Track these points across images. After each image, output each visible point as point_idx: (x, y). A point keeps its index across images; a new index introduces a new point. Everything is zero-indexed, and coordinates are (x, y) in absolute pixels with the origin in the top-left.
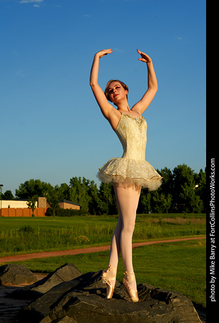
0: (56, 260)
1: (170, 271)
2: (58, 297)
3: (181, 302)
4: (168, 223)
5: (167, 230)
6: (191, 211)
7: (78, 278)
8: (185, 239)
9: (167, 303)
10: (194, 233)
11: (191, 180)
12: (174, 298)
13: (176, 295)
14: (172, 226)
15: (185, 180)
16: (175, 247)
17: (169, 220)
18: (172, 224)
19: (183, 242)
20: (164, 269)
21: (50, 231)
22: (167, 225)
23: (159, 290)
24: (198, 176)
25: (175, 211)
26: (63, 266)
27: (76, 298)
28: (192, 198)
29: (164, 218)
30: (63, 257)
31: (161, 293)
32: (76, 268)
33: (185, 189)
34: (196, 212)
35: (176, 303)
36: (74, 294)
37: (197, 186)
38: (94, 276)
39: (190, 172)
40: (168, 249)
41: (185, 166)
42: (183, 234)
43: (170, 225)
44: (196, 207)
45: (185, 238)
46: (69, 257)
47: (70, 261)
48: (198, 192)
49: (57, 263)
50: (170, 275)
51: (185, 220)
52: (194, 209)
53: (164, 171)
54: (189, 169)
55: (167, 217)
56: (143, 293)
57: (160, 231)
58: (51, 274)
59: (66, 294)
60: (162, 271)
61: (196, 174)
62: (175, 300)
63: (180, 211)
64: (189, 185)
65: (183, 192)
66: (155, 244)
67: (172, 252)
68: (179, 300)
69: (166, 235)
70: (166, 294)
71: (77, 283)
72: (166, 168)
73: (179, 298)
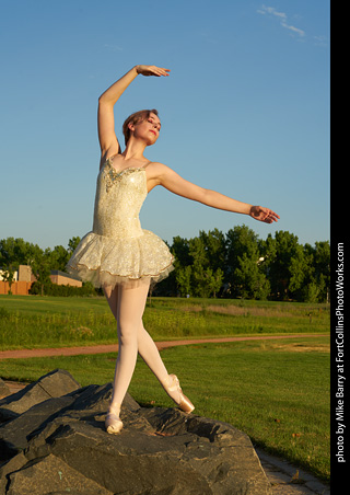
0: (41, 363)
1: (216, 387)
2: (41, 421)
3: (234, 439)
4: (216, 314)
5: (213, 324)
6: (251, 296)
7: (73, 394)
8: (240, 339)
9: (212, 441)
10: (255, 331)
11: (254, 249)
12: (223, 433)
13: (226, 428)
14: (221, 318)
15: (245, 249)
16: (225, 351)
17: (217, 309)
18: (221, 315)
19: (238, 343)
20: (207, 383)
21: (34, 318)
22: (214, 316)
23: (200, 419)
24: (264, 245)
25: (227, 296)
26: (51, 373)
27: (67, 427)
28: (254, 277)
29: (209, 305)
30: (52, 358)
31: (203, 424)
32: (71, 376)
33: (243, 263)
34: (258, 299)
35: (226, 440)
36: (65, 420)
37: (262, 259)
38: (98, 391)
39: (252, 237)
40: (214, 353)
41: (244, 228)
42: (238, 330)
43: (219, 317)
44: (258, 290)
45: (241, 338)
46: (61, 358)
47: (63, 365)
48: (262, 269)
49: (43, 367)
50: (216, 394)
51: (241, 310)
52: (256, 294)
53: (213, 233)
54: (251, 232)
55: (215, 305)
56: (175, 423)
57: (203, 325)
58: (33, 383)
59: (56, 415)
60: (203, 387)
61: (261, 241)
62: (225, 436)
63: (234, 295)
64: (249, 257)
65: (240, 268)
66: (194, 345)
67: (219, 357)
68: (230, 437)
69: (211, 331)
70: (210, 426)
71: (71, 401)
72: (216, 230)
73: (231, 434)
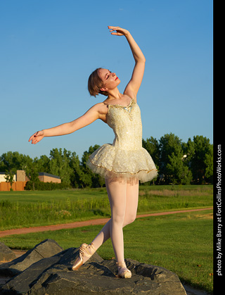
0: (35, 236)
1: (157, 246)
2: (38, 274)
4: (155, 196)
5: (154, 203)
6: (179, 182)
7: (58, 255)
8: (172, 213)
9: (153, 279)
10: (183, 206)
11: (179, 150)
12: (160, 273)
13: (162, 270)
14: (159, 199)
15: (173, 149)
16: (162, 221)
17: (156, 193)
18: (159, 196)
19: (171, 215)
20: (150, 244)
21: (29, 206)
22: (154, 198)
23: (144, 265)
24: (186, 146)
25: (162, 183)
26: (43, 242)
27: (56, 275)
28: (180, 169)
29: (150, 190)
30: (43, 233)
31: (146, 268)
32: (56, 243)
33: (172, 160)
34: (184, 184)
35: (162, 278)
36: (54, 271)
37: (185, 156)
38: (75, 252)
39: (177, 141)
40: (154, 223)
41: (172, 135)
42: (171, 207)
43: (157, 198)
44: (184, 178)
45: (173, 211)
46: (50, 233)
47: (50, 237)
48: (186, 163)
49: (37, 239)
50: (156, 250)
51: (173, 192)
52: (182, 181)
53: (149, 140)
54: (176, 138)
55: (154, 190)
57: (146, 205)
58: (30, 250)
59: (45, 271)
60: (148, 246)
61: (184, 144)
62: (161, 276)
63: (167, 182)
64: (176, 155)
65: (170, 163)
66: (141, 218)
67: (159, 226)
68: (164, 276)
69: (152, 208)
70: (151, 269)
71: (57, 259)
72: (152, 138)
73: (165, 274)
